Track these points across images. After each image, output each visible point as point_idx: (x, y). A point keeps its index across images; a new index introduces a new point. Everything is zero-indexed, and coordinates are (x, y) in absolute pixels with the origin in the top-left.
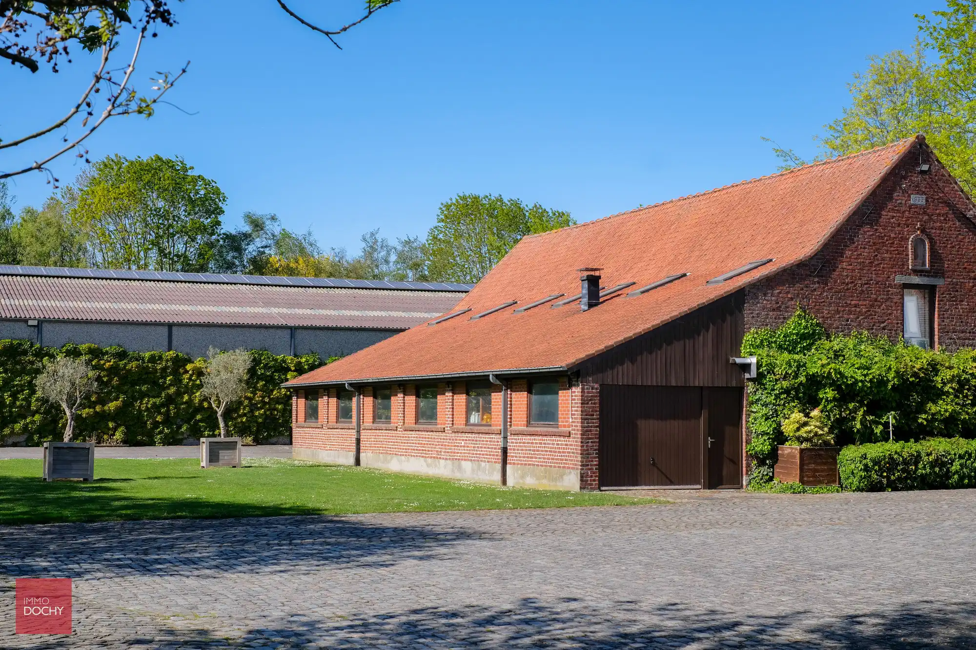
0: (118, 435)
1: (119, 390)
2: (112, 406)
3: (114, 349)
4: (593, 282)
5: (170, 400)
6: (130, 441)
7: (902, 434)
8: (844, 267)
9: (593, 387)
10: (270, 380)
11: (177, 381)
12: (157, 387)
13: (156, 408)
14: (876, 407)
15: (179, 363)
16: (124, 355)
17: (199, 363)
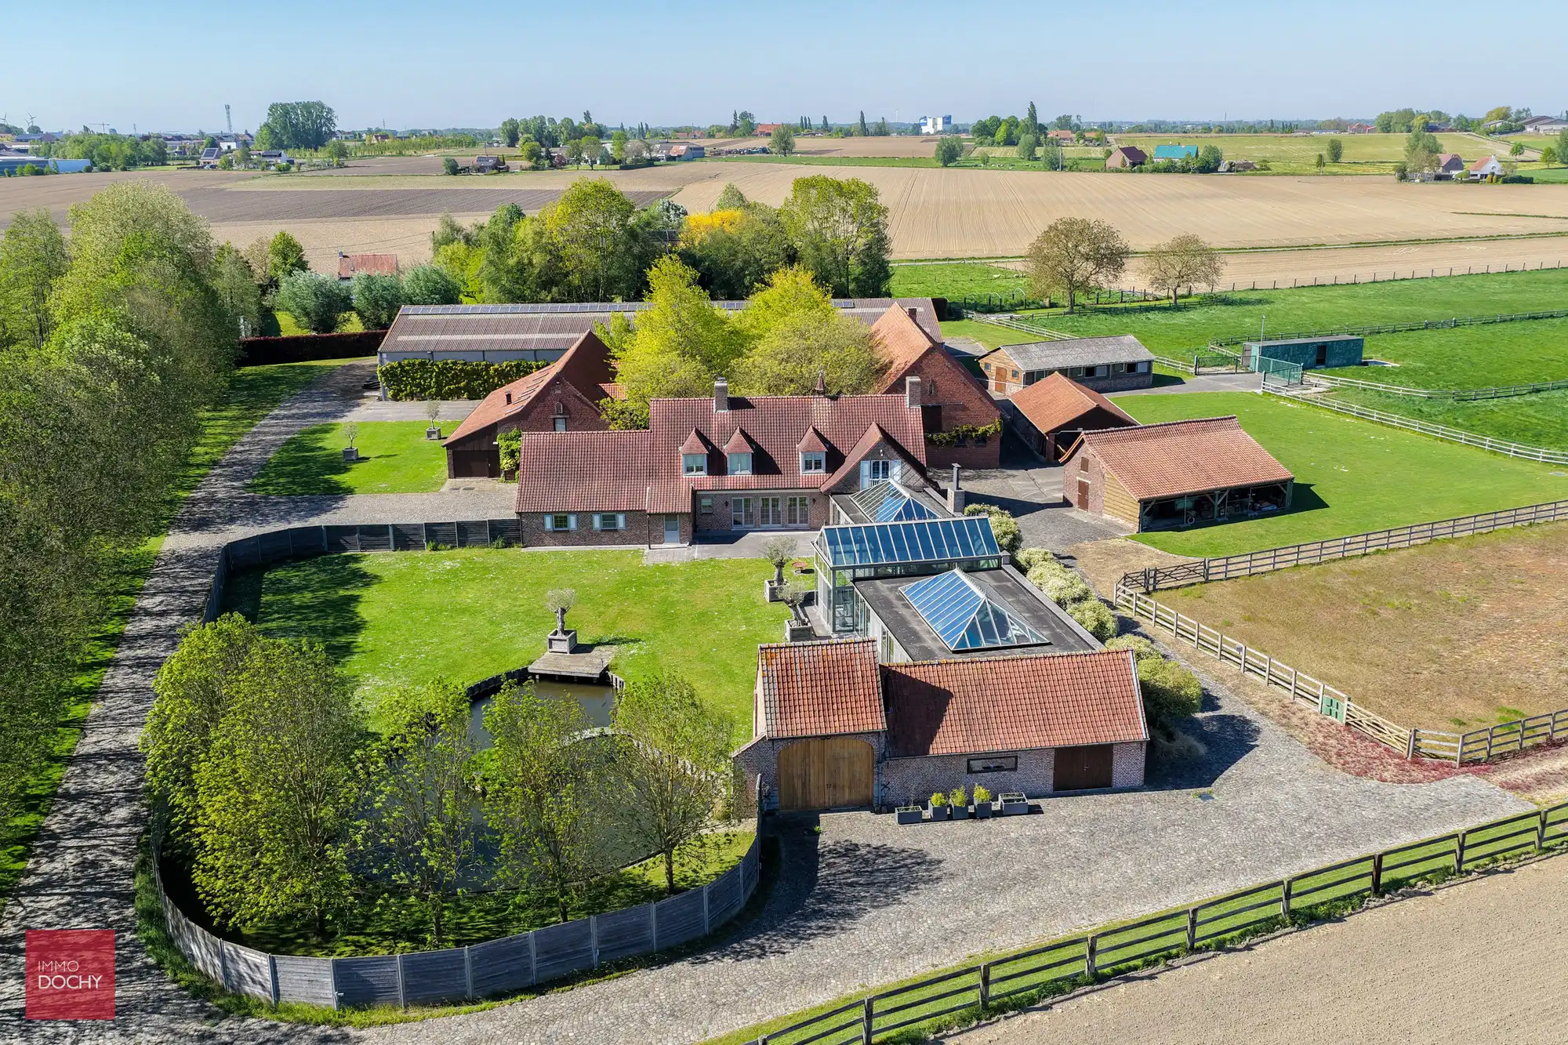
0: (465, 396)
1: (465, 378)
2: (462, 384)
3: (461, 361)
4: (508, 396)
5: (485, 381)
9: (451, 452)
11: (488, 374)
12: (480, 376)
15: (487, 367)
16: (465, 364)
17: (496, 366)
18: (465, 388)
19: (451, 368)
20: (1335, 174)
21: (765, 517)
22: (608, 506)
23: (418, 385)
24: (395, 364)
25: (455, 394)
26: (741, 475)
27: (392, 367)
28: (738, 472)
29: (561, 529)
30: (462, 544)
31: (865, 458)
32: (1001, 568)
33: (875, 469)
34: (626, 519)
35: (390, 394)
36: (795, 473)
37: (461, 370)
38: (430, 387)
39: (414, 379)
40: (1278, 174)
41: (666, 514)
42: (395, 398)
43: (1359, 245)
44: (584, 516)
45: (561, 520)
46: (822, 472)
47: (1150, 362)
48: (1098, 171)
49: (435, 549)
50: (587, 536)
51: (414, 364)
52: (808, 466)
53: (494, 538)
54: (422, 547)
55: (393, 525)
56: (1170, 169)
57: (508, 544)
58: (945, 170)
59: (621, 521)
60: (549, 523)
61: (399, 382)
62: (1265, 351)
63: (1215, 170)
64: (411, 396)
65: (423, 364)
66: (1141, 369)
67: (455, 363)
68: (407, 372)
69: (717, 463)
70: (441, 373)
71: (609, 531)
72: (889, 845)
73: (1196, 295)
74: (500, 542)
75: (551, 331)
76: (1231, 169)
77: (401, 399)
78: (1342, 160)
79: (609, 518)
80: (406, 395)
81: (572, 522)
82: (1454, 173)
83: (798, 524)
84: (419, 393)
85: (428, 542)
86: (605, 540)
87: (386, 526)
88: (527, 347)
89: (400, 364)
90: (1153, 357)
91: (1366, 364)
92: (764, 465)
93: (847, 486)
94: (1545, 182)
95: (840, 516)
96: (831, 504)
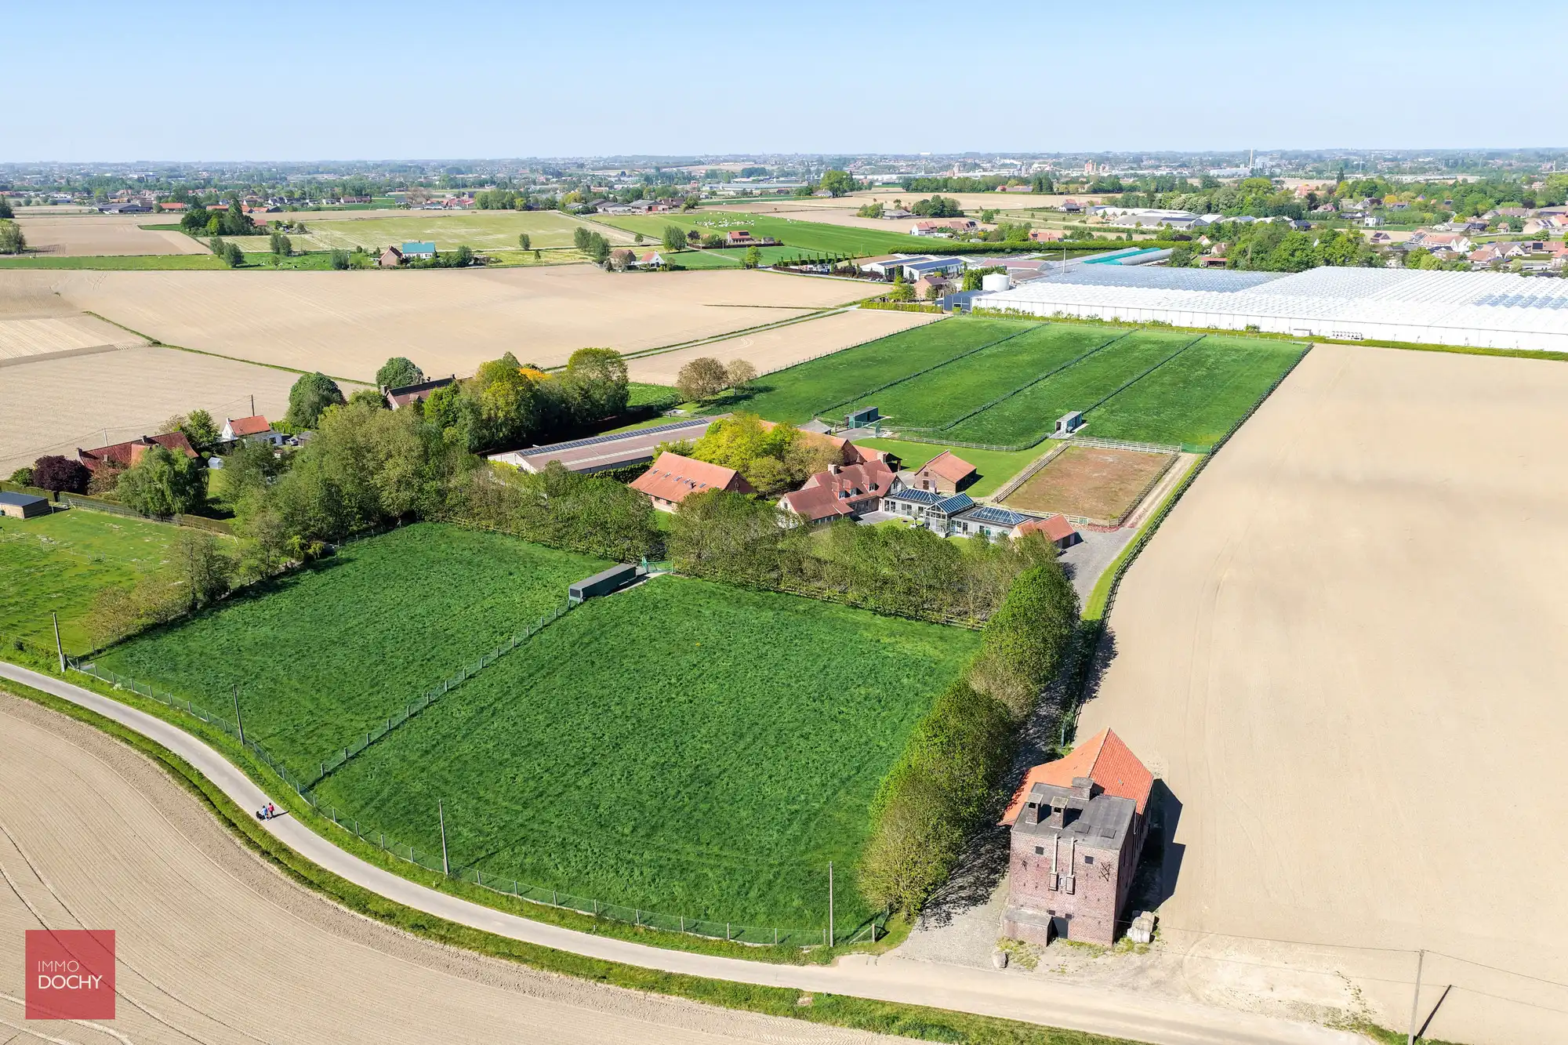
28: (853, 495)
31: (892, 483)
33: (894, 487)
36: (867, 492)
40: (513, 266)
41: (845, 513)
46: (874, 490)
48: (379, 268)
52: (870, 489)
63: (467, 265)
69: (846, 494)
76: (477, 262)
78: (530, 248)
79: (829, 518)
82: (637, 264)
83: (869, 510)
88: (606, 463)
91: (880, 418)
92: (859, 492)
93: (888, 494)
94: (692, 269)
95: (893, 503)
96: (883, 501)
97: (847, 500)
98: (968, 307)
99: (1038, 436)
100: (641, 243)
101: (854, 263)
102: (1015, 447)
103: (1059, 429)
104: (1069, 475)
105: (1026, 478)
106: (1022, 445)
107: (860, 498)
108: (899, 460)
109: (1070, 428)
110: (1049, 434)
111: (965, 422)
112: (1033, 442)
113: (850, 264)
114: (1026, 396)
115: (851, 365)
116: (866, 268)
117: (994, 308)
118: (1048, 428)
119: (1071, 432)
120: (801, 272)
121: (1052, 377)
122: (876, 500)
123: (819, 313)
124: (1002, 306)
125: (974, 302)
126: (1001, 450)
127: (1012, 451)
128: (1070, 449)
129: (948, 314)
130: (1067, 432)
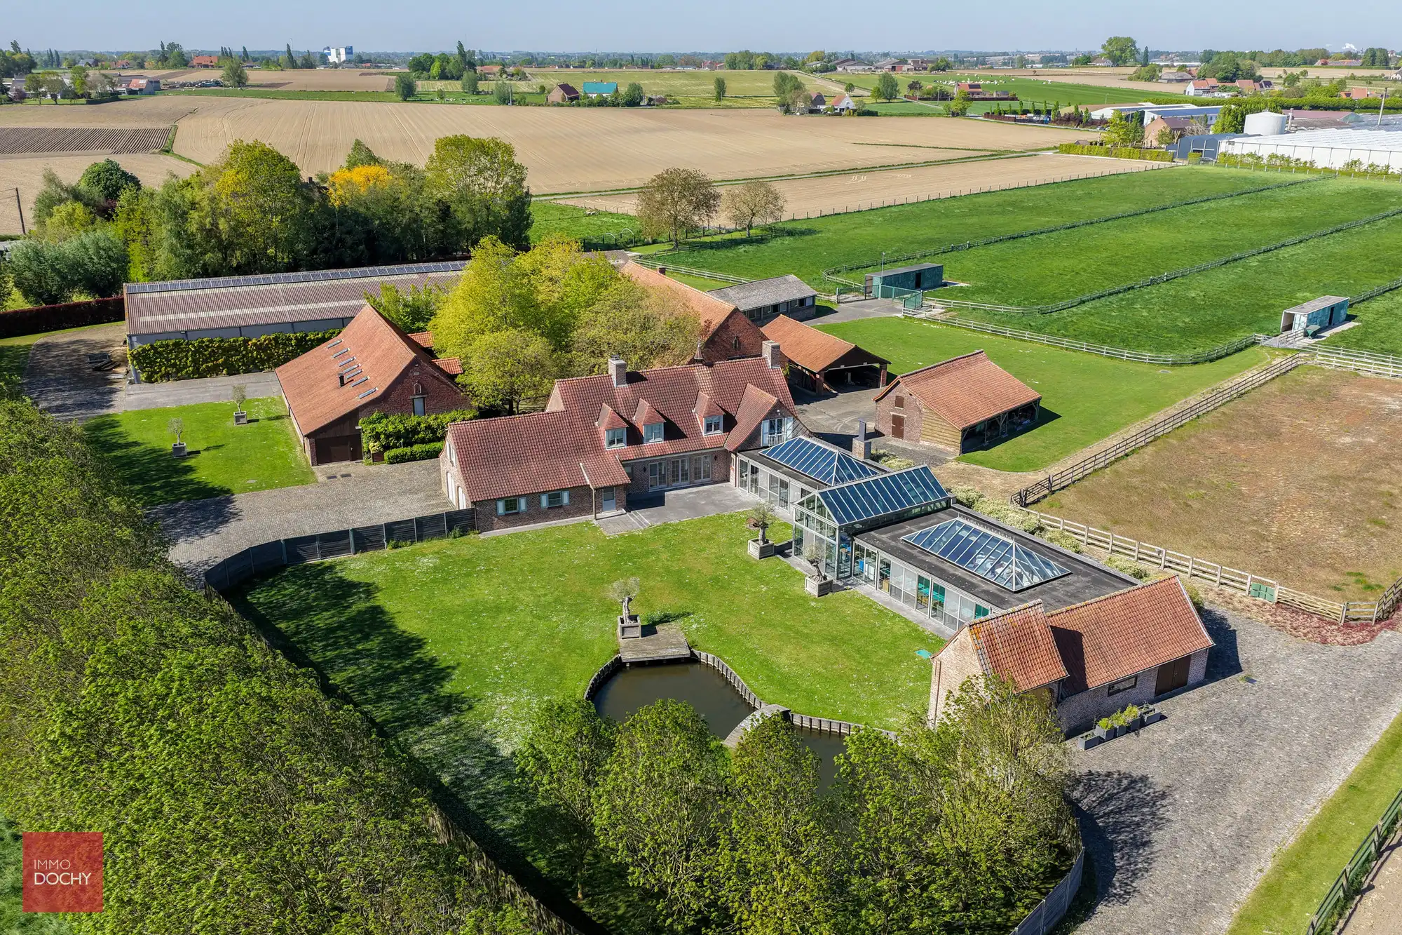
0: (224, 372)
1: (222, 355)
2: (220, 361)
3: (218, 339)
4: (342, 378)
5: (244, 356)
6: (229, 374)
7: (406, 445)
8: (393, 397)
9: (313, 440)
10: (284, 344)
11: (246, 348)
12: (238, 351)
13: (239, 360)
14: (398, 439)
15: (246, 342)
16: (222, 341)
17: (254, 341)
18: (225, 364)
19: (207, 346)
20: (730, 107)
21: (675, 478)
22: (553, 485)
23: (174, 365)
24: (147, 347)
25: (214, 371)
26: (655, 444)
27: (144, 350)
28: (652, 440)
29: (513, 513)
30: (420, 539)
31: (765, 419)
32: (950, 507)
33: (772, 427)
34: (570, 496)
35: (143, 376)
36: (698, 435)
37: (219, 347)
38: (186, 367)
39: (168, 360)
40: (687, 108)
41: (604, 488)
42: (149, 380)
43: (820, 174)
44: (533, 498)
45: (511, 503)
46: (719, 432)
47: (814, 297)
48: (542, 105)
49: (396, 547)
50: (536, 514)
51: (168, 345)
52: (709, 428)
53: (450, 529)
54: (382, 546)
55: (354, 530)
56: (602, 103)
57: (464, 532)
58: (405, 104)
59: (566, 498)
60: (501, 507)
61: (152, 364)
62: (887, 281)
63: (638, 104)
64: (167, 376)
65: (177, 345)
66: (809, 303)
67: (211, 341)
68: (160, 353)
69: (634, 437)
70: (197, 351)
71: (556, 508)
72: (1095, 769)
73: (757, 227)
74: (457, 531)
75: (297, 302)
76: (651, 102)
77: (156, 381)
78: (726, 94)
79: (555, 496)
80: (161, 377)
81: (523, 505)
82: (822, 107)
83: (702, 480)
84: (176, 373)
85: (388, 542)
86: (551, 516)
87: (347, 532)
88: (282, 320)
89: (152, 346)
90: (816, 293)
91: (945, 285)
92: (672, 432)
93: (750, 444)
94: (885, 115)
95: (755, 471)
96: (736, 460)
97: (631, 452)
98: (1213, 155)
99: (1239, 337)
100: (852, 94)
101: (1082, 109)
102: (1171, 357)
103: (1289, 327)
104: (1273, 434)
105: (1159, 432)
106: (1189, 354)
107: (670, 448)
108: (884, 363)
109: (1315, 327)
110: (1261, 336)
111: (1097, 303)
112: (1220, 347)
113: (1077, 109)
114: (1246, 268)
115: (974, 211)
116: (1096, 115)
117: (1251, 155)
118: (1266, 325)
119: (1314, 335)
120: (1015, 120)
121: (1311, 243)
122: (723, 456)
123: (996, 155)
124: (1265, 152)
125: (1223, 146)
126: (1138, 360)
127: (1164, 364)
128: (1300, 370)
129: (1179, 162)
130: (1306, 335)
